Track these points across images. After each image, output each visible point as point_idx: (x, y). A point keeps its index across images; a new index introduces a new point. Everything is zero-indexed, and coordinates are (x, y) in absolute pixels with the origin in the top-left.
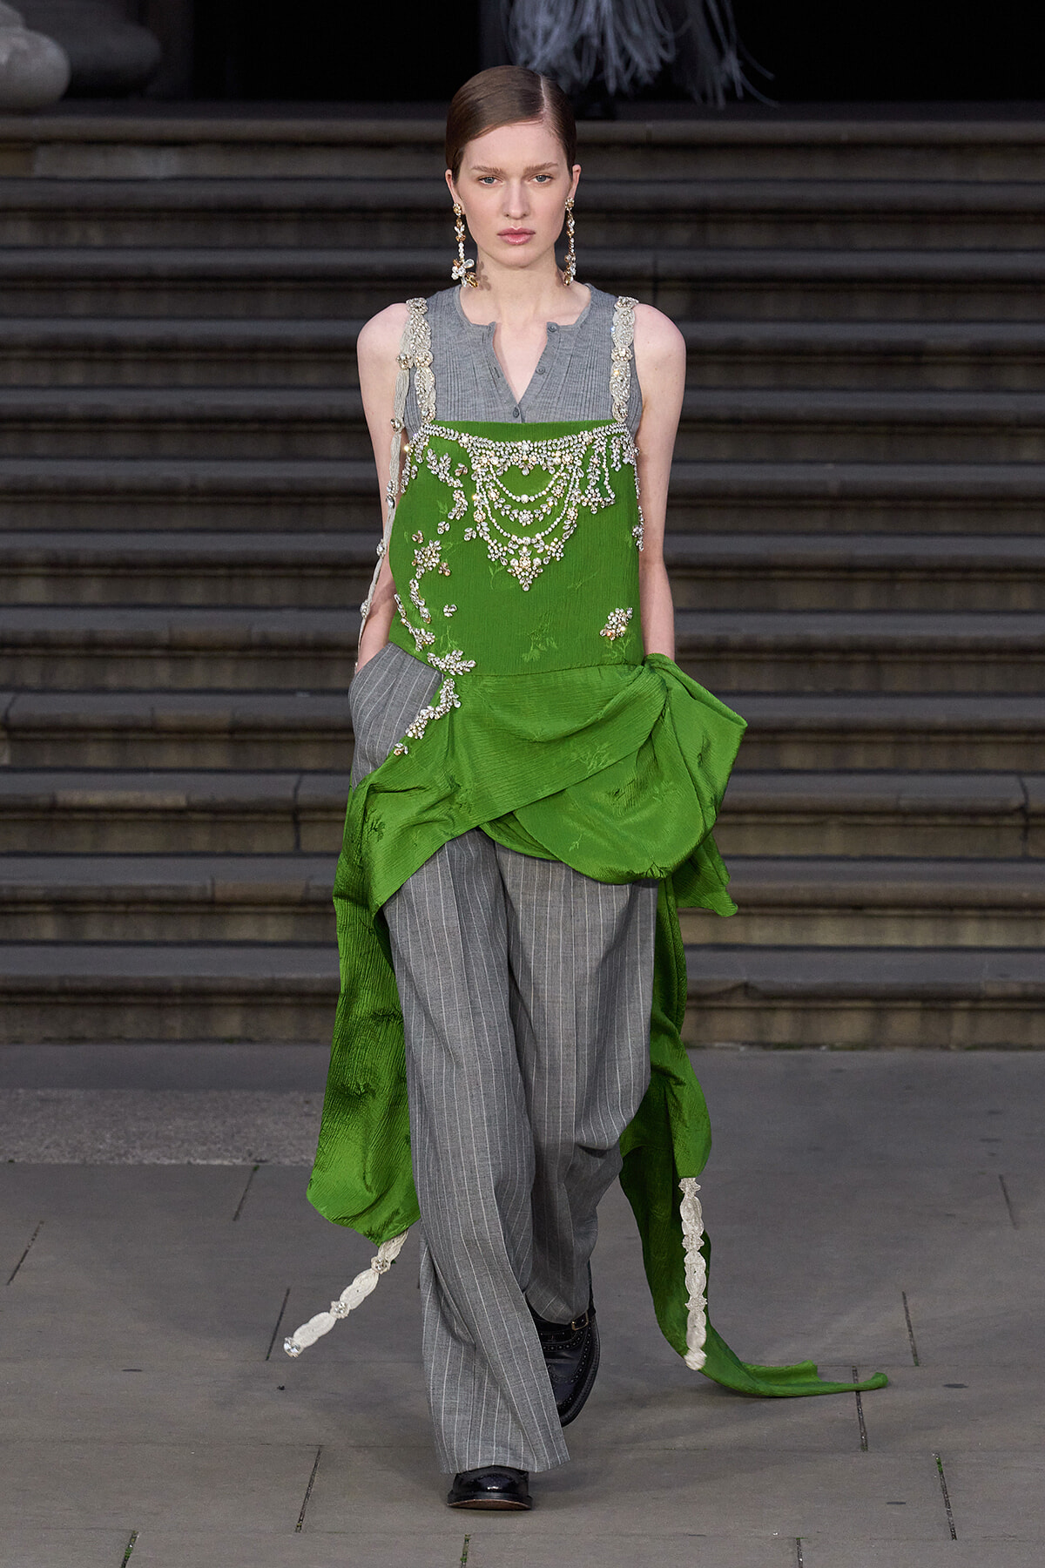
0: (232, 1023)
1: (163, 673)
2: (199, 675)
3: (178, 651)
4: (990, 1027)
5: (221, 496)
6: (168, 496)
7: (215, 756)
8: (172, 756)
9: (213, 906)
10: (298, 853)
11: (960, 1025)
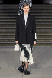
0: (5, 45)
1: (2, 29)
2: (3, 29)
3: (3, 28)
4: (39, 45)
5: (4, 22)
6: (2, 22)
7: (4, 33)
8: (2, 33)
9: (4, 40)
10: (8, 37)
11: (37, 45)
